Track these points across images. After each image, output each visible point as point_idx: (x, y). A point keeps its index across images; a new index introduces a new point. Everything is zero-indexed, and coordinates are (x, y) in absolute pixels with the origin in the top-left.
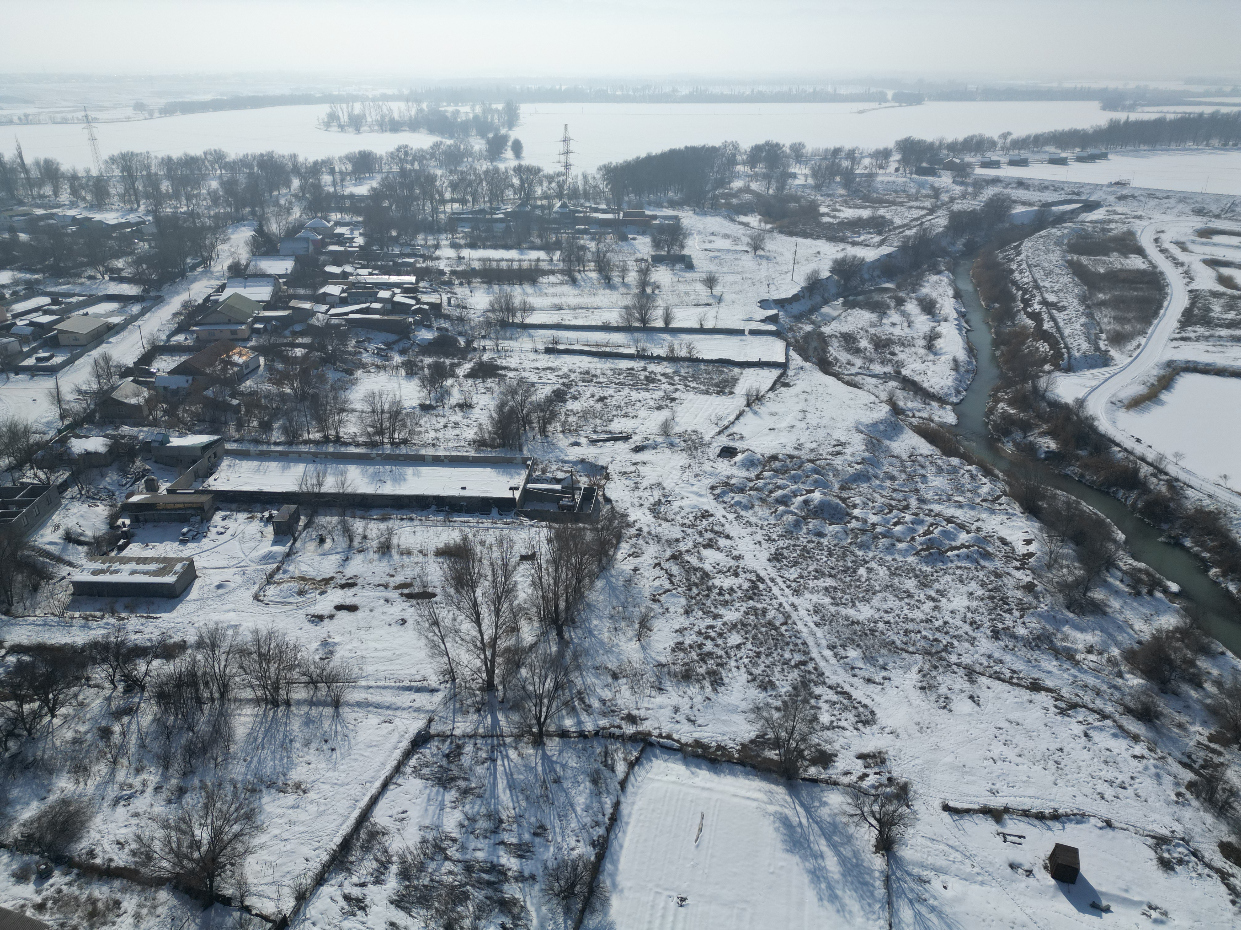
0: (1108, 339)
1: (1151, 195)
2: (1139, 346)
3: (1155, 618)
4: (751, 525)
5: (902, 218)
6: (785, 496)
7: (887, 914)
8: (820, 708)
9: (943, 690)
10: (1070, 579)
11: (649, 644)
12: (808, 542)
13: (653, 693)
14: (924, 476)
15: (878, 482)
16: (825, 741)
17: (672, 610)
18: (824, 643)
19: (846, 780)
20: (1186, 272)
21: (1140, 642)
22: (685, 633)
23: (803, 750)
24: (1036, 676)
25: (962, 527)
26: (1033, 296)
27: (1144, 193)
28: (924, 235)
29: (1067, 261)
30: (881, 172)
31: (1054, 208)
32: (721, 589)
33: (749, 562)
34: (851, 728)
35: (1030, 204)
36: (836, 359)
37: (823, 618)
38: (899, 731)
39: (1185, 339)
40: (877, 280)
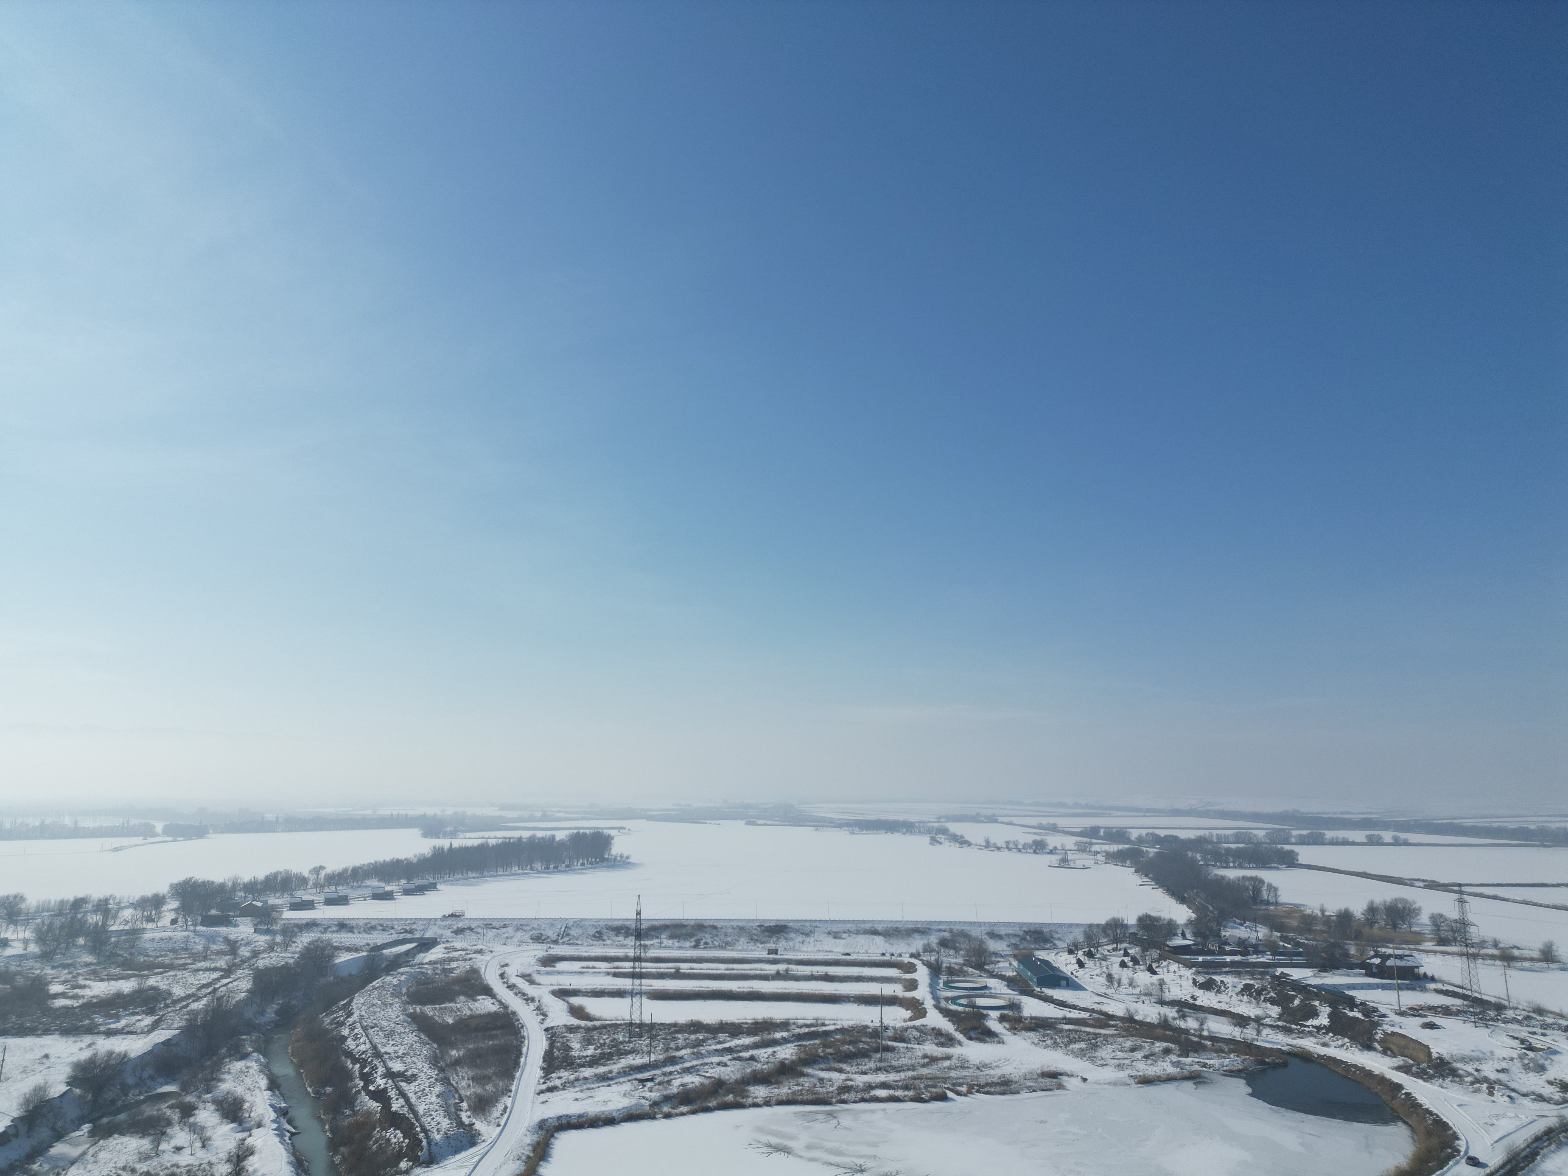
0: (470, 1108)
1: (488, 925)
2: (505, 1109)
5: (185, 985)
20: (538, 1008)
26: (374, 1068)
27: (480, 923)
28: (220, 1006)
29: (409, 1015)
30: (150, 925)
31: (386, 952)
35: (357, 950)
39: (551, 1090)
40: (149, 1083)
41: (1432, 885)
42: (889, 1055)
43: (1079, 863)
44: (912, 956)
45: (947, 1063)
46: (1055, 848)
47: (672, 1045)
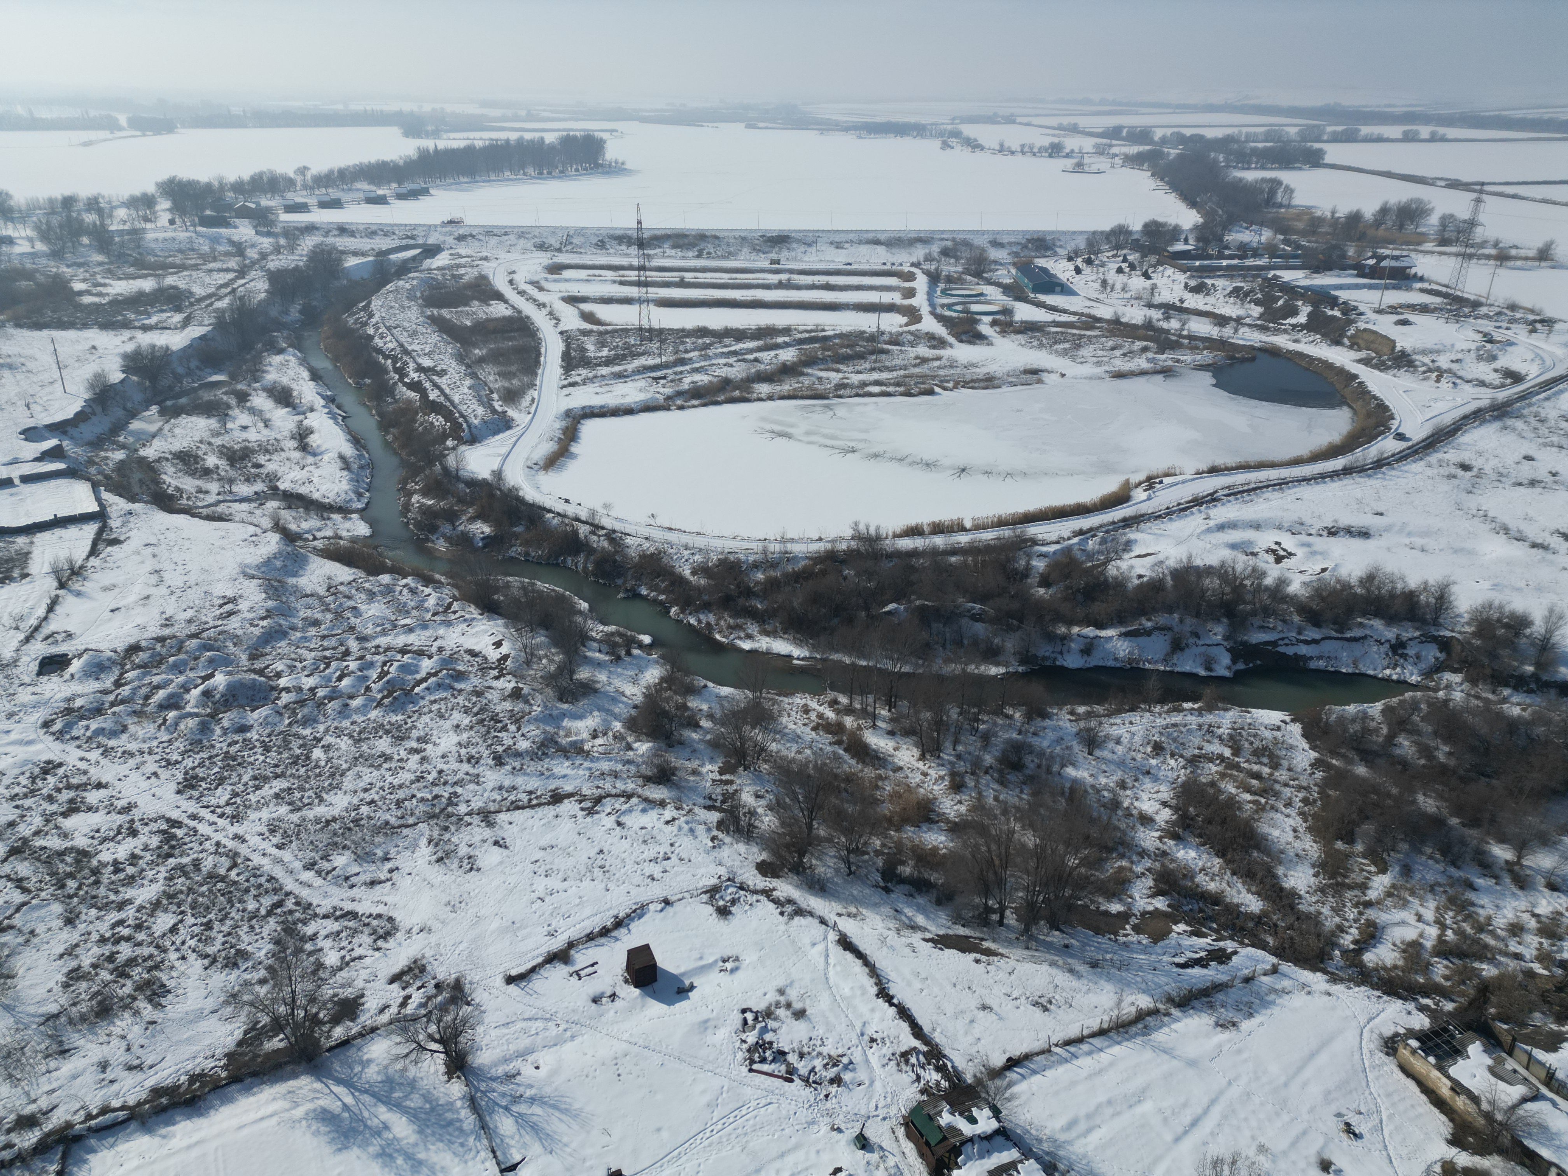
0: (500, 399)
1: (490, 232)
2: (533, 400)
3: (641, 676)
4: (132, 755)
5: (203, 285)
6: (171, 696)
7: (485, 1142)
8: (321, 950)
9: (463, 850)
10: (553, 668)
11: (17, 999)
12: (230, 745)
13: (53, 1064)
14: (354, 608)
15: (298, 635)
16: (343, 986)
17: (40, 929)
18: (298, 865)
19: (385, 1018)
20: (551, 313)
21: (635, 707)
22: (78, 951)
23: (317, 1013)
24: (553, 787)
25: (420, 653)
26: (405, 364)
27: (481, 230)
28: (243, 305)
29: (428, 317)
30: (149, 226)
31: (392, 257)
32: (116, 863)
33: (147, 807)
34: (371, 952)
35: (364, 254)
36: (178, 489)
37: (285, 835)
38: (429, 924)
39: (573, 384)
40: (198, 373)
41: (1454, 185)
42: (884, 357)
43: (1094, 168)
44: (913, 265)
45: (937, 363)
46: (1072, 151)
47: (681, 348)
